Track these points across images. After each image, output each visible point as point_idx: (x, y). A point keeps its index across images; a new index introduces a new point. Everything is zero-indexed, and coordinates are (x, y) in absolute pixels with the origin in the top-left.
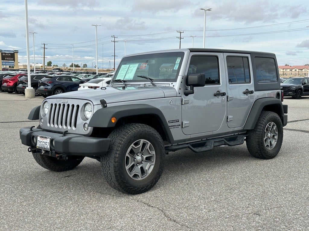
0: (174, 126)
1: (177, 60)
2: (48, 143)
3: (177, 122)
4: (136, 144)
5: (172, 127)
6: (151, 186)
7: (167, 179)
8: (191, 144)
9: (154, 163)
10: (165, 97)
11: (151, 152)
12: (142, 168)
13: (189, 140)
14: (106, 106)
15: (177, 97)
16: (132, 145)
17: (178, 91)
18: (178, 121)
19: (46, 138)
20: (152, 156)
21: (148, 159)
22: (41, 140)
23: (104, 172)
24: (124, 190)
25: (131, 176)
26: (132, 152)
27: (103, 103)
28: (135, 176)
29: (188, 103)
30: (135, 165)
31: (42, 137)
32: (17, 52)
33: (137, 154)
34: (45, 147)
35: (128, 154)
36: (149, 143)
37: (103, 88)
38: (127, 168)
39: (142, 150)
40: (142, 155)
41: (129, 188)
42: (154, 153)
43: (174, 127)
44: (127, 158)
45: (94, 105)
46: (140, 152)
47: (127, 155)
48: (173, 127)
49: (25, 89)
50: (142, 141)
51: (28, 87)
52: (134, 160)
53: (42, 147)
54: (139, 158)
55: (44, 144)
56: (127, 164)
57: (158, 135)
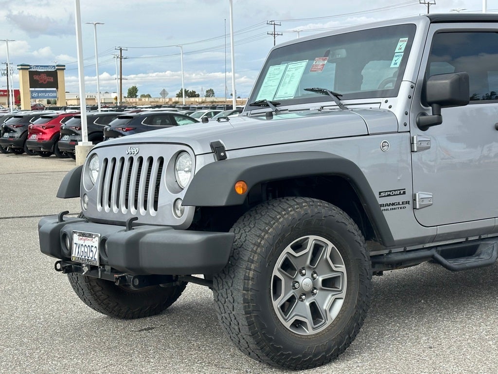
0: (393, 204)
1: (400, 44)
2: (96, 247)
3: (400, 194)
4: (297, 247)
5: (389, 208)
6: (338, 349)
7: (381, 335)
8: (440, 249)
9: (343, 295)
10: (368, 135)
11: (336, 267)
12: (313, 306)
13: (433, 239)
14: (225, 157)
15: (398, 132)
16: (288, 249)
17: (403, 118)
18: (404, 193)
19: (90, 236)
20: (339, 276)
21: (329, 283)
22: (81, 242)
23: (223, 315)
24: (272, 359)
25: (288, 325)
26: (287, 266)
27: (218, 149)
28: (298, 324)
29: (429, 148)
30: (297, 296)
31: (83, 235)
32: (62, 68)
33: (301, 272)
34: (90, 258)
35: (279, 270)
36: (331, 245)
37: (222, 120)
38: (277, 304)
39: (313, 262)
40: (312, 275)
41: (283, 355)
42: (342, 268)
43: (394, 207)
44: (277, 279)
45: (196, 156)
46: (309, 268)
47: (276, 272)
48: (391, 207)
49: (76, 146)
50: (312, 239)
51: (82, 141)
52: (294, 286)
53: (83, 257)
54: (305, 281)
55: (86, 250)
56: (277, 294)
57: (351, 226)
